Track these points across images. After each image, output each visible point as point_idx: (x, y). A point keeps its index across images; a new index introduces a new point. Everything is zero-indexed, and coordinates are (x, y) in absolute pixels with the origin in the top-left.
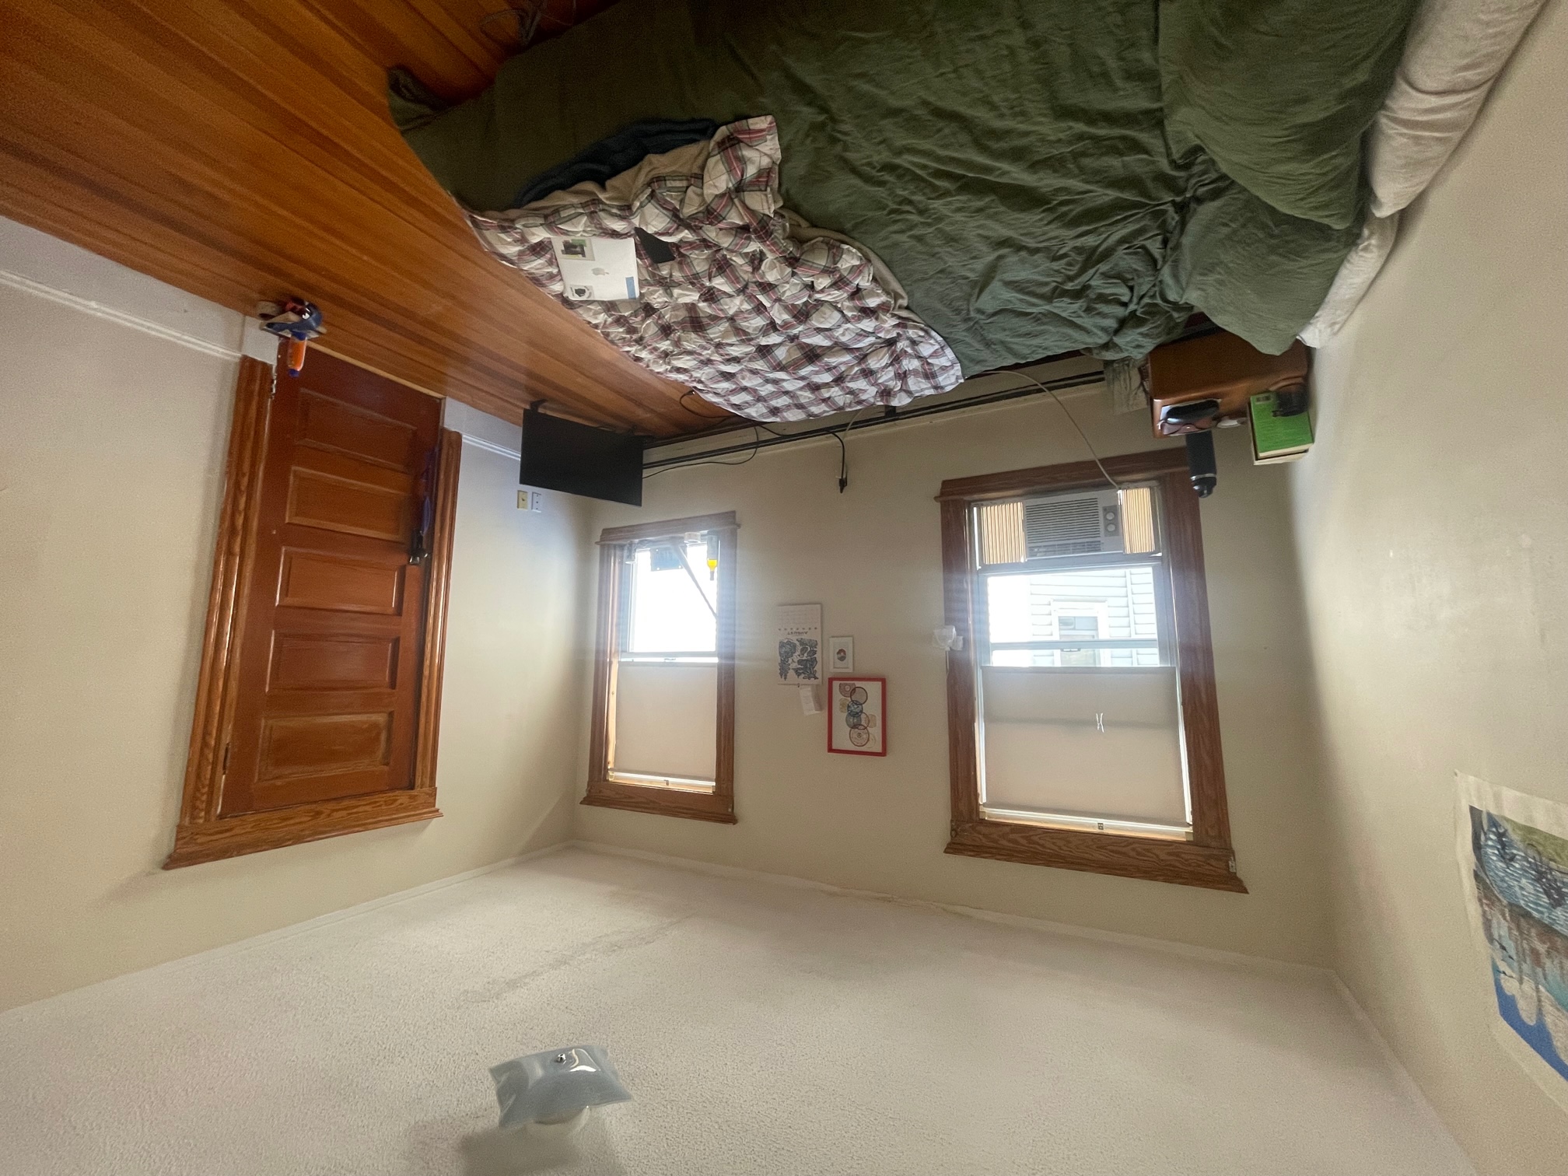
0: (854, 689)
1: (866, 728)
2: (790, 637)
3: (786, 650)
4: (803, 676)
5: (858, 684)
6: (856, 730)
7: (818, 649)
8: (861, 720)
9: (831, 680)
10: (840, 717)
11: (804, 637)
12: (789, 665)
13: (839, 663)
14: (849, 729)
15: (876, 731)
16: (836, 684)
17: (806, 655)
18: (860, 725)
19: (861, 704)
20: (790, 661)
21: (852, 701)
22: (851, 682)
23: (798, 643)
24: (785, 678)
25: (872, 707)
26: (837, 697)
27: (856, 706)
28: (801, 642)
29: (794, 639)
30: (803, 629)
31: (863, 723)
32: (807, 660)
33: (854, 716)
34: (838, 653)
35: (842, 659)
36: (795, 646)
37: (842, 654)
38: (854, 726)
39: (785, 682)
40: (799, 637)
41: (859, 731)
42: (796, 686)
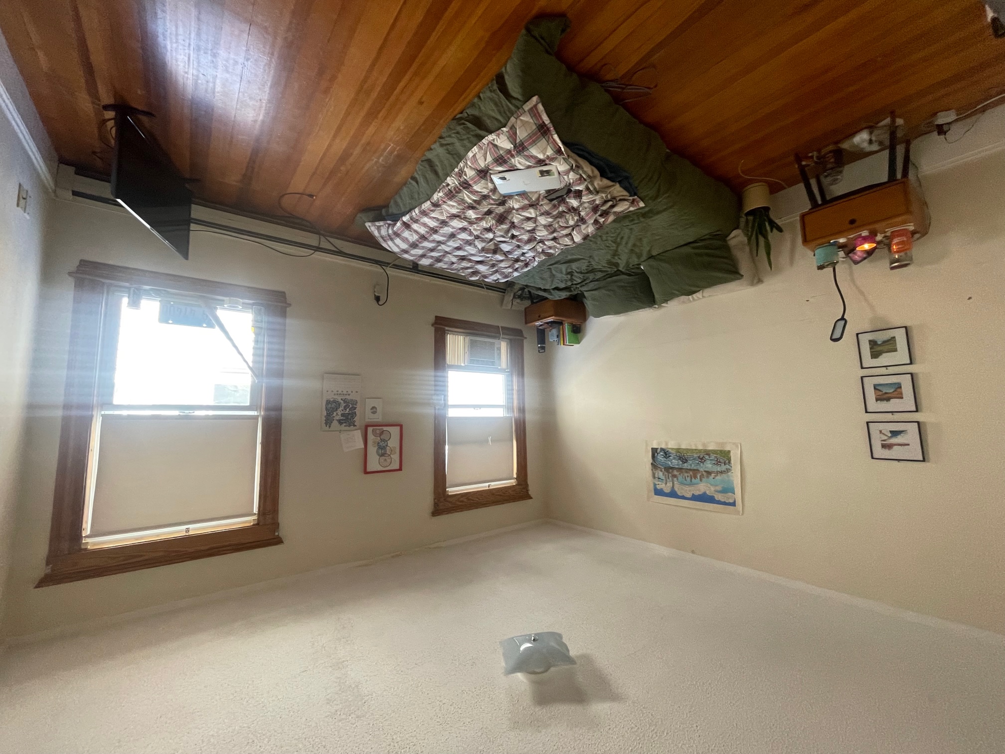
0: (383, 432)
1: (390, 455)
2: (336, 397)
3: (331, 407)
4: (344, 424)
5: (385, 428)
6: (383, 457)
7: (358, 406)
8: (386, 451)
9: (367, 426)
10: (372, 450)
11: (347, 397)
12: (334, 417)
13: (372, 416)
14: (378, 457)
15: (396, 457)
16: (370, 429)
17: (348, 410)
18: (386, 454)
19: (387, 441)
20: (335, 414)
21: (381, 439)
22: (380, 427)
23: (342, 402)
24: (330, 427)
25: (393, 443)
26: (371, 437)
27: (383, 443)
28: (345, 401)
29: (339, 399)
30: (347, 392)
31: (388, 452)
32: (349, 414)
33: (382, 449)
34: (371, 409)
35: (374, 413)
36: (339, 404)
37: (374, 410)
38: (382, 455)
39: (330, 430)
40: (344, 397)
41: (386, 458)
42: (338, 432)
